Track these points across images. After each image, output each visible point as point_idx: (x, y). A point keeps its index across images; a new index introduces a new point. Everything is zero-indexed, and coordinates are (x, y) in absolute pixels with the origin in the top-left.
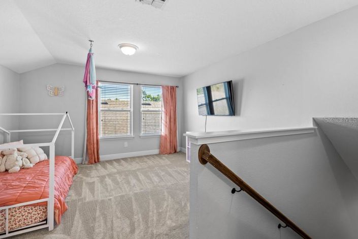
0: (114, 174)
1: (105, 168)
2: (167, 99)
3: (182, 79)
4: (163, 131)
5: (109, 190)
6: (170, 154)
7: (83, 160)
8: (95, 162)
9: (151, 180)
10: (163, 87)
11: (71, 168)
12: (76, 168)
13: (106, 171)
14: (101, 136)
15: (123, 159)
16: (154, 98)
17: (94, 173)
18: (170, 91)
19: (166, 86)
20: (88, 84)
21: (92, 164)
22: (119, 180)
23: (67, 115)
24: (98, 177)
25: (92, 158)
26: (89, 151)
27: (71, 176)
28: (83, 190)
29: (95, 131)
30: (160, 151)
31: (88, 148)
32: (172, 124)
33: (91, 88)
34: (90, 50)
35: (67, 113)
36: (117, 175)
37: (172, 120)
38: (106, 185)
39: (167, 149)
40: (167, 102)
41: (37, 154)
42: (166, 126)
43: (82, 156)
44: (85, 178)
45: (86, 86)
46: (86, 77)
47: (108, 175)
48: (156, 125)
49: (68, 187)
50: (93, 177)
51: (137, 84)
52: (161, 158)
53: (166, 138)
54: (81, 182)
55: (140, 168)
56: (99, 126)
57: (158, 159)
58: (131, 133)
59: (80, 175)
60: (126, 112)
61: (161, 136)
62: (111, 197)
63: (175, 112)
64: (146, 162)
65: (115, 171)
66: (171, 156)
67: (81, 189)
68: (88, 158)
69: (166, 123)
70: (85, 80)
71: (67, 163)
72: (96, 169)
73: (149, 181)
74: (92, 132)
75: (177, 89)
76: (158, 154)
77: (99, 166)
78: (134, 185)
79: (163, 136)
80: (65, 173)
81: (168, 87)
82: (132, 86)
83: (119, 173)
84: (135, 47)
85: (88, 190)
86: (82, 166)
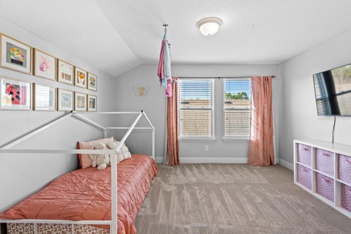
0: (194, 185)
1: (184, 174)
2: (258, 94)
3: (282, 65)
4: (253, 134)
5: (186, 211)
6: (263, 166)
7: (164, 160)
8: (175, 164)
9: (242, 207)
10: (252, 78)
11: (151, 169)
12: (157, 168)
13: (185, 178)
14: (181, 136)
15: (203, 164)
16: (234, 96)
17: (172, 179)
18: (262, 84)
19: (257, 77)
20: (162, 77)
21: (172, 165)
22: (199, 197)
23: (143, 114)
24: (176, 185)
25: (172, 160)
26: (169, 151)
27: (148, 181)
28: (159, 201)
29: (175, 130)
30: (249, 160)
31: (169, 147)
32: (266, 127)
33: (166, 82)
34: (165, 37)
35: (142, 111)
36: (197, 188)
37: (267, 121)
38: (183, 200)
39: (259, 159)
40: (258, 98)
41: (122, 152)
42: (257, 129)
43: (164, 156)
44: (163, 183)
45: (161, 80)
46: (160, 70)
47: (187, 185)
48: (244, 128)
49: (143, 196)
50: (171, 185)
51: (219, 78)
52: (252, 171)
53: (257, 145)
54: (159, 188)
55: (225, 182)
56: (178, 125)
57: (246, 171)
58: (212, 135)
59: (160, 178)
60: (207, 111)
61: (250, 142)
62: (188, 226)
63: (270, 110)
64: (232, 174)
65: (194, 180)
66: (265, 170)
67: (157, 200)
68: (168, 159)
69: (257, 124)
70: (159, 73)
71: (146, 165)
72: (175, 174)
73: (238, 209)
74: (172, 132)
75: (273, 80)
76: (246, 164)
77: (179, 170)
78: (219, 212)
79: (253, 142)
80: (142, 178)
81: (260, 78)
82: (213, 80)
83: (198, 184)
84: (219, 22)
85: (163, 204)
86: (163, 166)
